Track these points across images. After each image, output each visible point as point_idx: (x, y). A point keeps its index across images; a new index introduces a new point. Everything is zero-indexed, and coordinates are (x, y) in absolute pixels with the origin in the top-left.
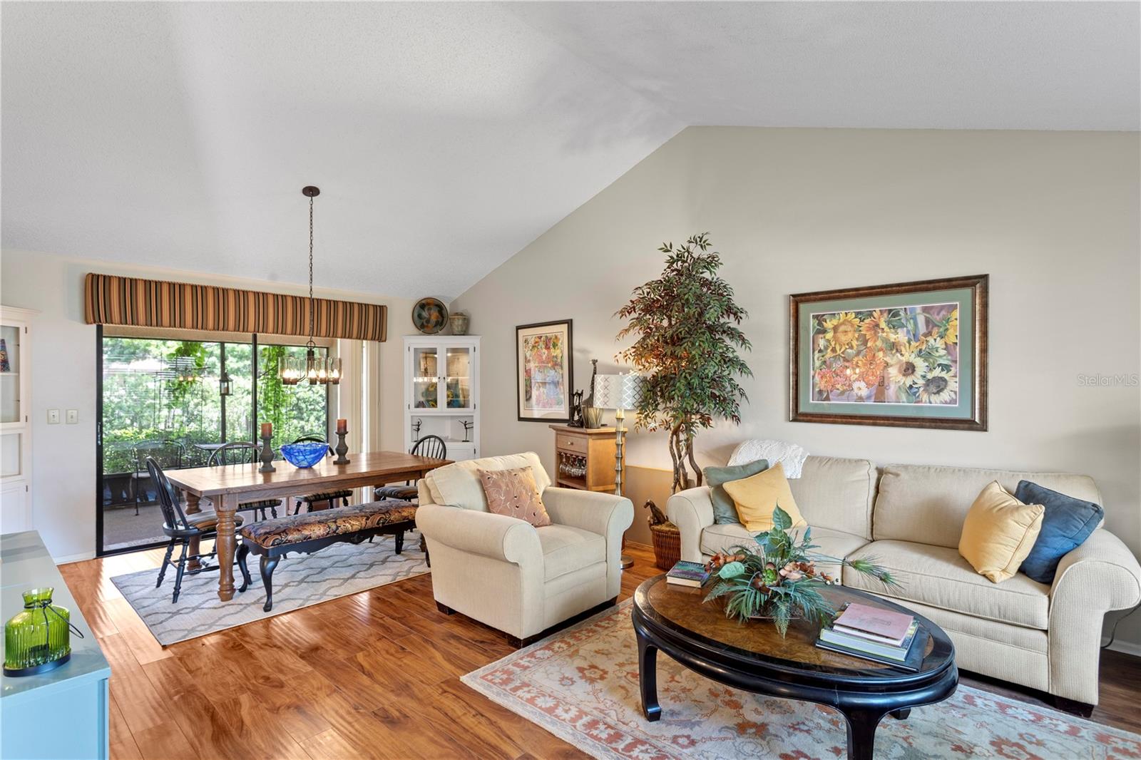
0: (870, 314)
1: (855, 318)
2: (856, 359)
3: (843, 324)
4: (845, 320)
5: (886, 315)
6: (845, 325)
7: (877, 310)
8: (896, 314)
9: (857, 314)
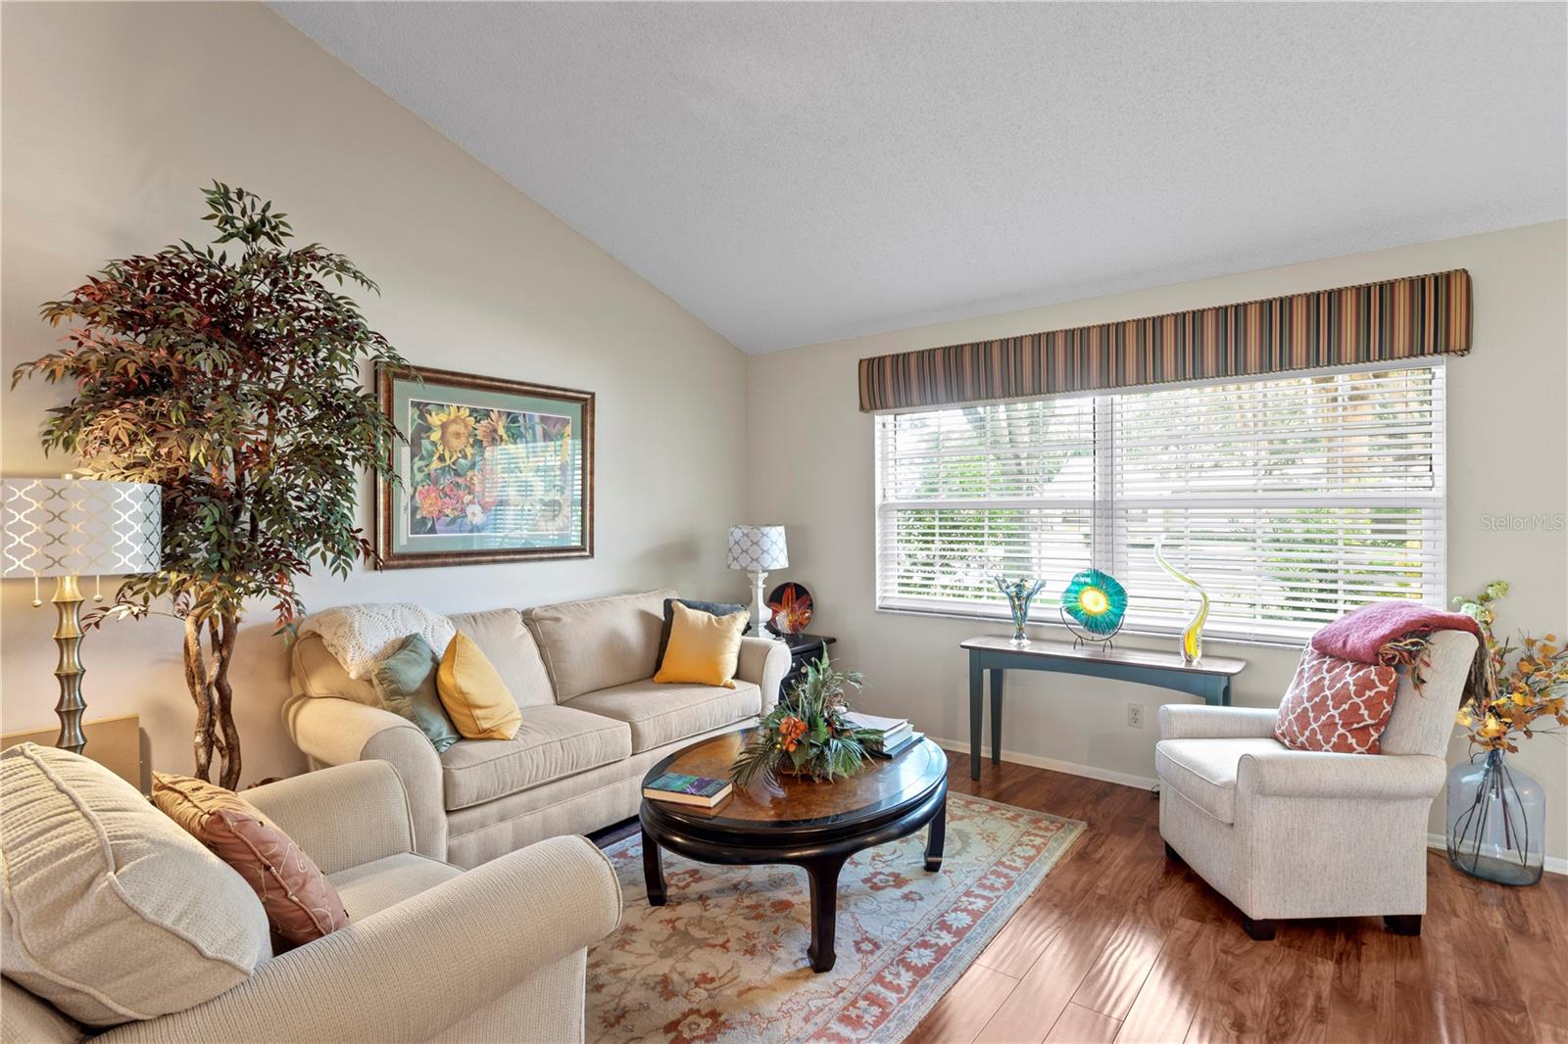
0: (487, 414)
1: (470, 416)
2: (470, 474)
3: (454, 421)
4: (457, 417)
5: (504, 418)
6: (457, 424)
7: (495, 410)
8: (515, 420)
9: (473, 411)
